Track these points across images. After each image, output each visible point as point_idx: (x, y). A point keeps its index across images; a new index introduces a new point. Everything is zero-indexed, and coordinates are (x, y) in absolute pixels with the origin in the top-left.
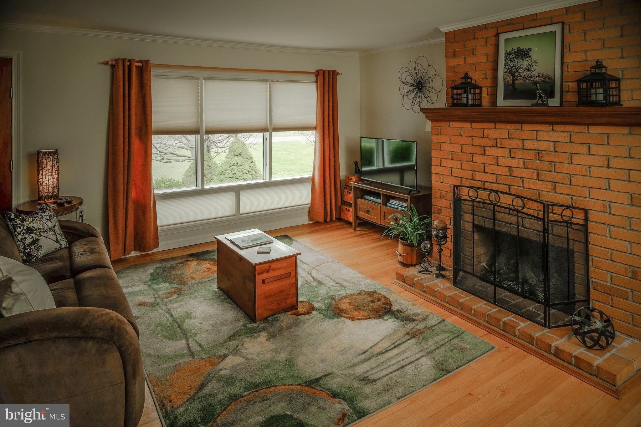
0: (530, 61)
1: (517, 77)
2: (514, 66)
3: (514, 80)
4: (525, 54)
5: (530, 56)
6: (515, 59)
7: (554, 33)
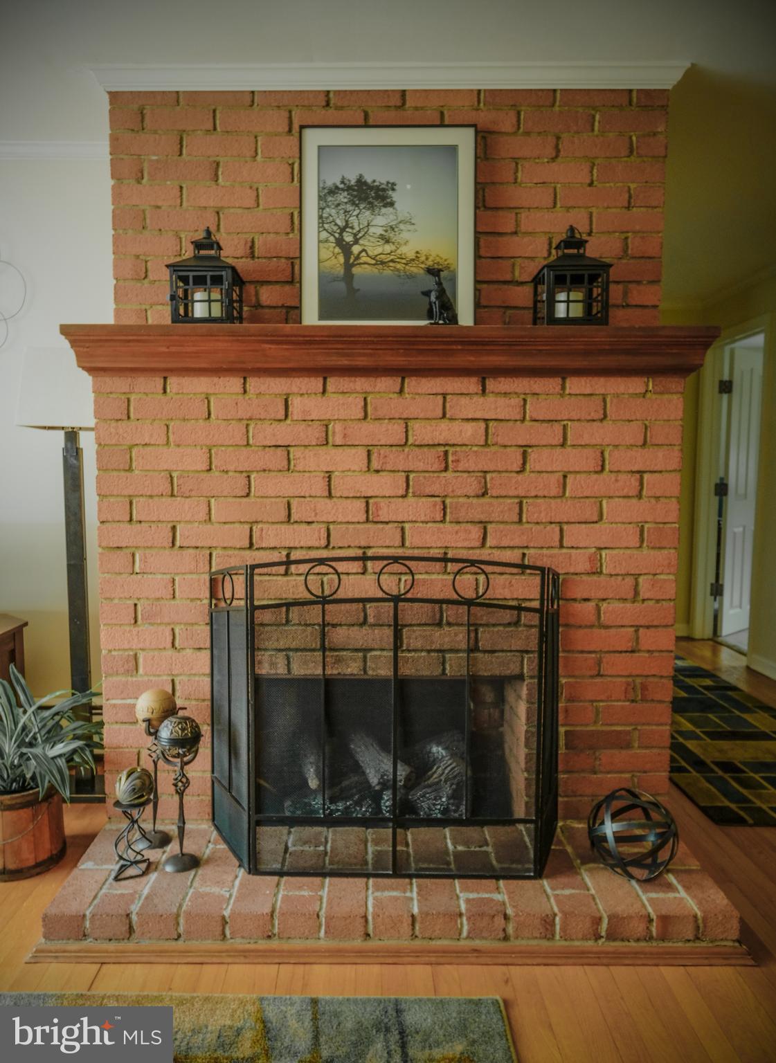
0: (392, 217)
1: (358, 257)
2: (347, 226)
3: (348, 266)
4: (377, 197)
5: (392, 204)
6: (349, 207)
7: (452, 150)
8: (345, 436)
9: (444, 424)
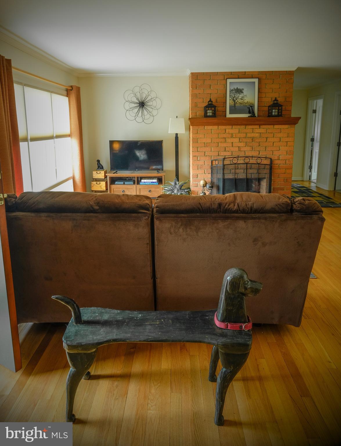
0: (243, 95)
1: (237, 102)
2: (235, 97)
3: (235, 104)
4: (240, 91)
5: (243, 93)
6: (235, 93)
7: (254, 82)
8: (235, 136)
9: (253, 134)
